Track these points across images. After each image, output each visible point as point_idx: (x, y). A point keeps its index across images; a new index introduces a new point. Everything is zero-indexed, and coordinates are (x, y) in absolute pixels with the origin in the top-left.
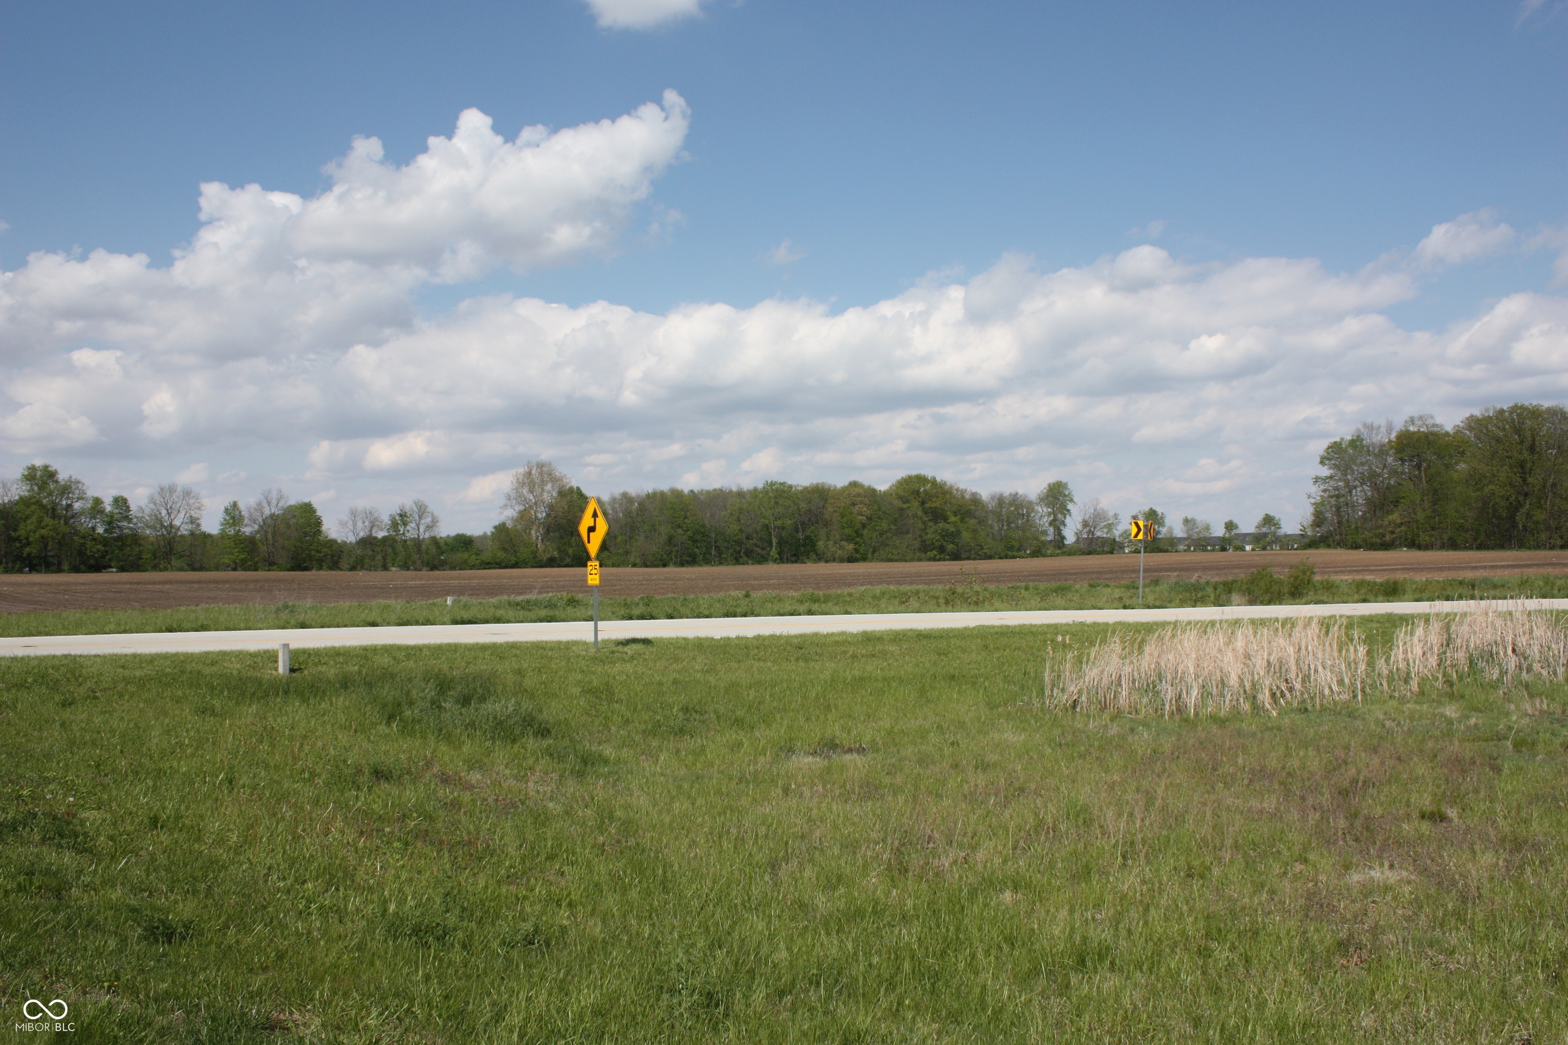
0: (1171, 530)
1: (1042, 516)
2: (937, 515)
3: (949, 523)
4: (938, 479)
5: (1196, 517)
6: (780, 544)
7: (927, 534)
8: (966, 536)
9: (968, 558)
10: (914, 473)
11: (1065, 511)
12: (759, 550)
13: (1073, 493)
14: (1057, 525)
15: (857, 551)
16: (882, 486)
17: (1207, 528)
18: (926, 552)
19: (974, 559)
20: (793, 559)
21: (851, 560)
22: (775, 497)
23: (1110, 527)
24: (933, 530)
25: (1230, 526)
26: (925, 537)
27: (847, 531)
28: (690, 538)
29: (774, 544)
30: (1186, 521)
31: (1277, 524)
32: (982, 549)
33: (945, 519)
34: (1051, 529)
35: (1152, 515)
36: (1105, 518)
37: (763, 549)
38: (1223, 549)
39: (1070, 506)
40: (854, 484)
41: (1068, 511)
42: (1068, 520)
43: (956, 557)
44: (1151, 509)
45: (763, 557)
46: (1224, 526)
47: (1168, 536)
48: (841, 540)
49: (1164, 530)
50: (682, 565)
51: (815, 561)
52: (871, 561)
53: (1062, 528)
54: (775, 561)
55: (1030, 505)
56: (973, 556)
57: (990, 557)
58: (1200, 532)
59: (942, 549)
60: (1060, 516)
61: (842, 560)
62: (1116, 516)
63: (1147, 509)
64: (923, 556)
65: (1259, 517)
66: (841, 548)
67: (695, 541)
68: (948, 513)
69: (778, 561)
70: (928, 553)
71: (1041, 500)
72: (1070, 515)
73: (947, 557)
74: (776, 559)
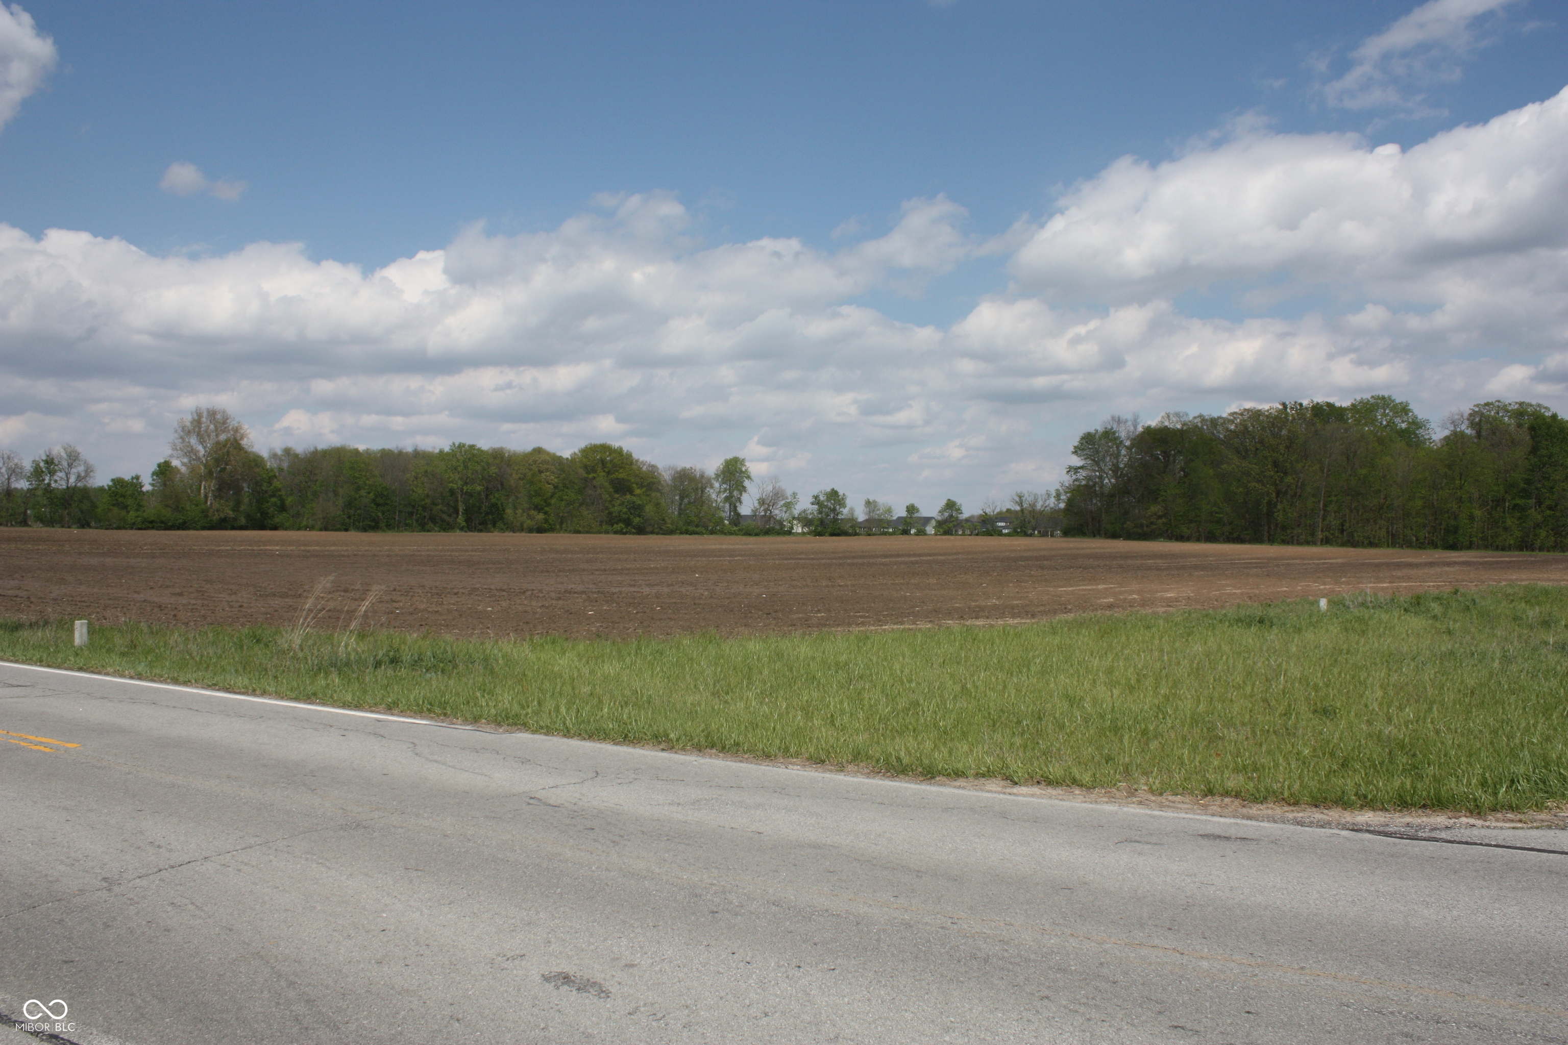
0: (852, 511)
1: (716, 494)
2: (621, 487)
3: (634, 495)
4: (625, 450)
5: (878, 500)
6: (467, 511)
7: (614, 506)
8: (649, 509)
9: (652, 533)
10: (598, 441)
11: (742, 488)
12: (445, 517)
13: (750, 469)
14: (733, 502)
15: (546, 521)
16: (566, 454)
17: (889, 511)
18: (612, 525)
19: (658, 533)
20: (481, 527)
21: (540, 530)
22: (464, 462)
23: (788, 506)
24: (619, 502)
25: (911, 509)
26: (612, 510)
27: (536, 500)
28: (374, 501)
29: (461, 510)
30: (868, 503)
31: (959, 509)
32: (666, 523)
33: (631, 492)
34: (727, 505)
35: (834, 494)
36: (784, 497)
37: (450, 515)
38: (906, 532)
39: (747, 483)
40: (538, 451)
41: (744, 488)
42: (745, 497)
43: (641, 531)
44: (833, 490)
45: (448, 524)
46: (905, 508)
47: (850, 518)
48: (529, 509)
49: (845, 511)
50: (365, 530)
51: (502, 530)
52: (559, 532)
53: (738, 504)
54: (462, 529)
55: (709, 483)
56: (656, 531)
57: (671, 532)
58: (882, 514)
59: (628, 522)
60: (735, 493)
61: (530, 531)
62: (794, 495)
63: (829, 490)
64: (610, 528)
65: (943, 502)
66: (531, 518)
67: (378, 505)
68: (634, 485)
69: (466, 529)
70: (615, 526)
71: (717, 476)
72: (745, 491)
73: (633, 530)
74: (463, 527)
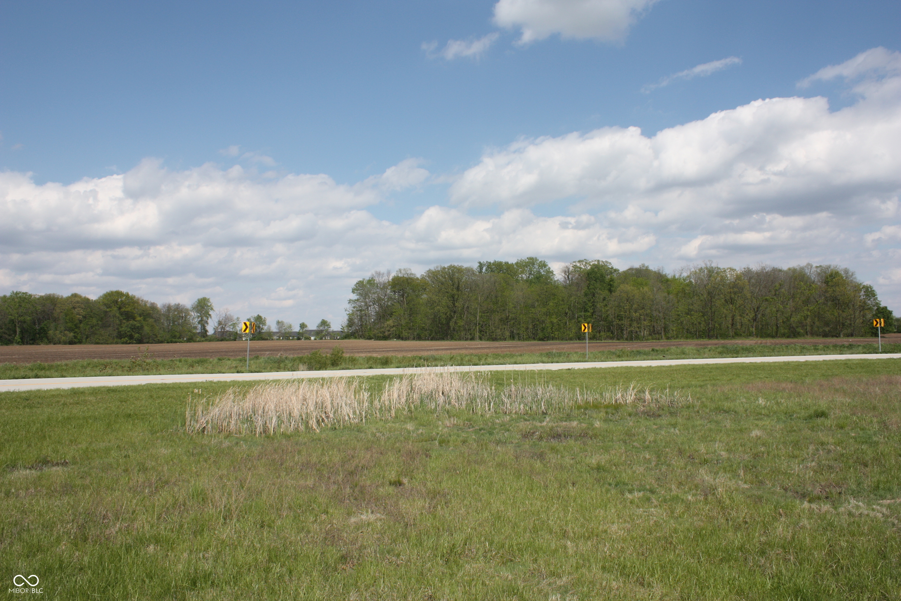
0: (269, 327)
1: (194, 318)
2: (129, 316)
3: (136, 321)
4: (130, 294)
5: (284, 321)
6: (22, 332)
7: (122, 327)
8: (147, 329)
9: (148, 343)
10: (114, 289)
11: (208, 315)
12: (7, 336)
13: (213, 305)
14: (203, 323)
15: (75, 337)
16: (93, 297)
17: (290, 327)
18: (121, 339)
19: (152, 343)
20: (31, 342)
21: (71, 343)
22: (19, 302)
23: (234, 325)
24: (126, 325)
25: (303, 326)
26: (121, 330)
27: (69, 325)
29: (18, 333)
30: (278, 323)
31: (329, 325)
32: (157, 337)
33: (134, 319)
34: (200, 326)
35: (259, 318)
36: (231, 320)
37: (10, 335)
38: (299, 339)
39: (211, 312)
40: (75, 295)
41: (210, 315)
42: (210, 321)
43: (140, 341)
44: (258, 315)
45: (9, 340)
46: (299, 326)
47: (268, 331)
48: (65, 330)
49: (265, 328)
51: (47, 344)
52: (85, 344)
53: (206, 325)
54: (18, 343)
55: (187, 311)
56: (151, 341)
57: (162, 342)
58: (286, 329)
59: (131, 337)
60: (205, 318)
61: (65, 343)
62: (238, 319)
63: (256, 315)
64: (119, 341)
65: (319, 321)
66: (65, 335)
68: (136, 315)
69: (20, 343)
70: (123, 339)
71: (194, 308)
72: (211, 318)
73: (135, 342)
74: (19, 342)
